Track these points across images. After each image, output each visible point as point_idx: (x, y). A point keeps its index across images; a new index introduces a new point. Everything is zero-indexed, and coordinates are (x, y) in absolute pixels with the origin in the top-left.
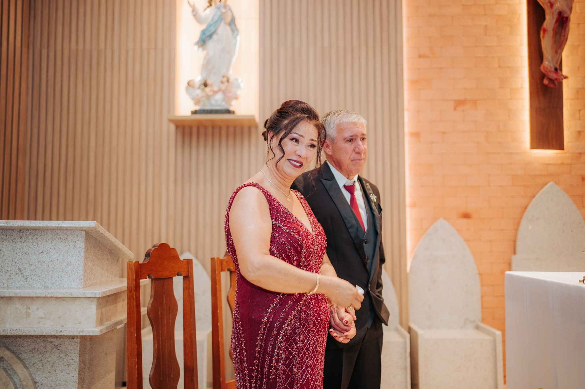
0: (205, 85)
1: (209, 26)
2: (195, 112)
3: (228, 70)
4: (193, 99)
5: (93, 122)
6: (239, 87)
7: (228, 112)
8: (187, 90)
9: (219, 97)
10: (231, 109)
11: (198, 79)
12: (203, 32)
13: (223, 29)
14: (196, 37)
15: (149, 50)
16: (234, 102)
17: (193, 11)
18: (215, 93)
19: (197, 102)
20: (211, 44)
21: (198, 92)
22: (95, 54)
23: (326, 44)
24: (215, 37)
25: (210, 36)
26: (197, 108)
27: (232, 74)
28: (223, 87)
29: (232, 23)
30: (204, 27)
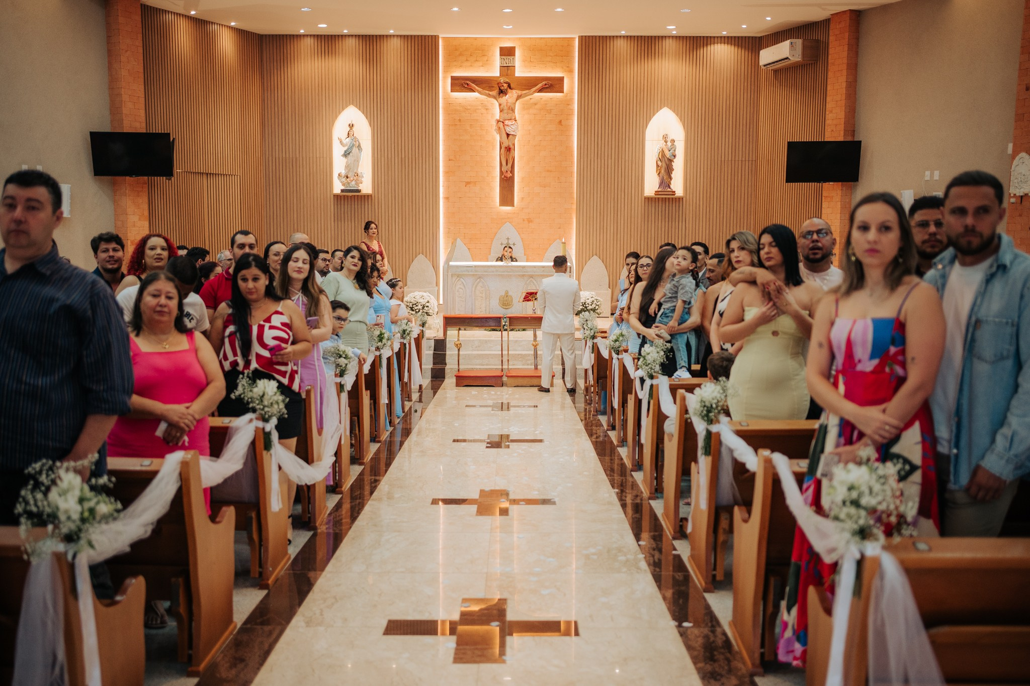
0: (347, 177)
1: (348, 149)
2: (342, 191)
3: (358, 169)
4: (341, 182)
5: (295, 192)
6: (363, 177)
7: (359, 191)
8: (339, 178)
9: (353, 183)
10: (359, 188)
11: (343, 172)
12: (345, 152)
13: (355, 150)
14: (343, 153)
15: (320, 158)
16: (360, 185)
17: (341, 142)
18: (352, 181)
19: (343, 185)
20: (349, 157)
21: (344, 180)
22: (294, 160)
23: (403, 156)
24: (351, 154)
25: (349, 154)
26: (343, 188)
27: (359, 171)
28: (355, 178)
29: (359, 146)
30: (346, 148)
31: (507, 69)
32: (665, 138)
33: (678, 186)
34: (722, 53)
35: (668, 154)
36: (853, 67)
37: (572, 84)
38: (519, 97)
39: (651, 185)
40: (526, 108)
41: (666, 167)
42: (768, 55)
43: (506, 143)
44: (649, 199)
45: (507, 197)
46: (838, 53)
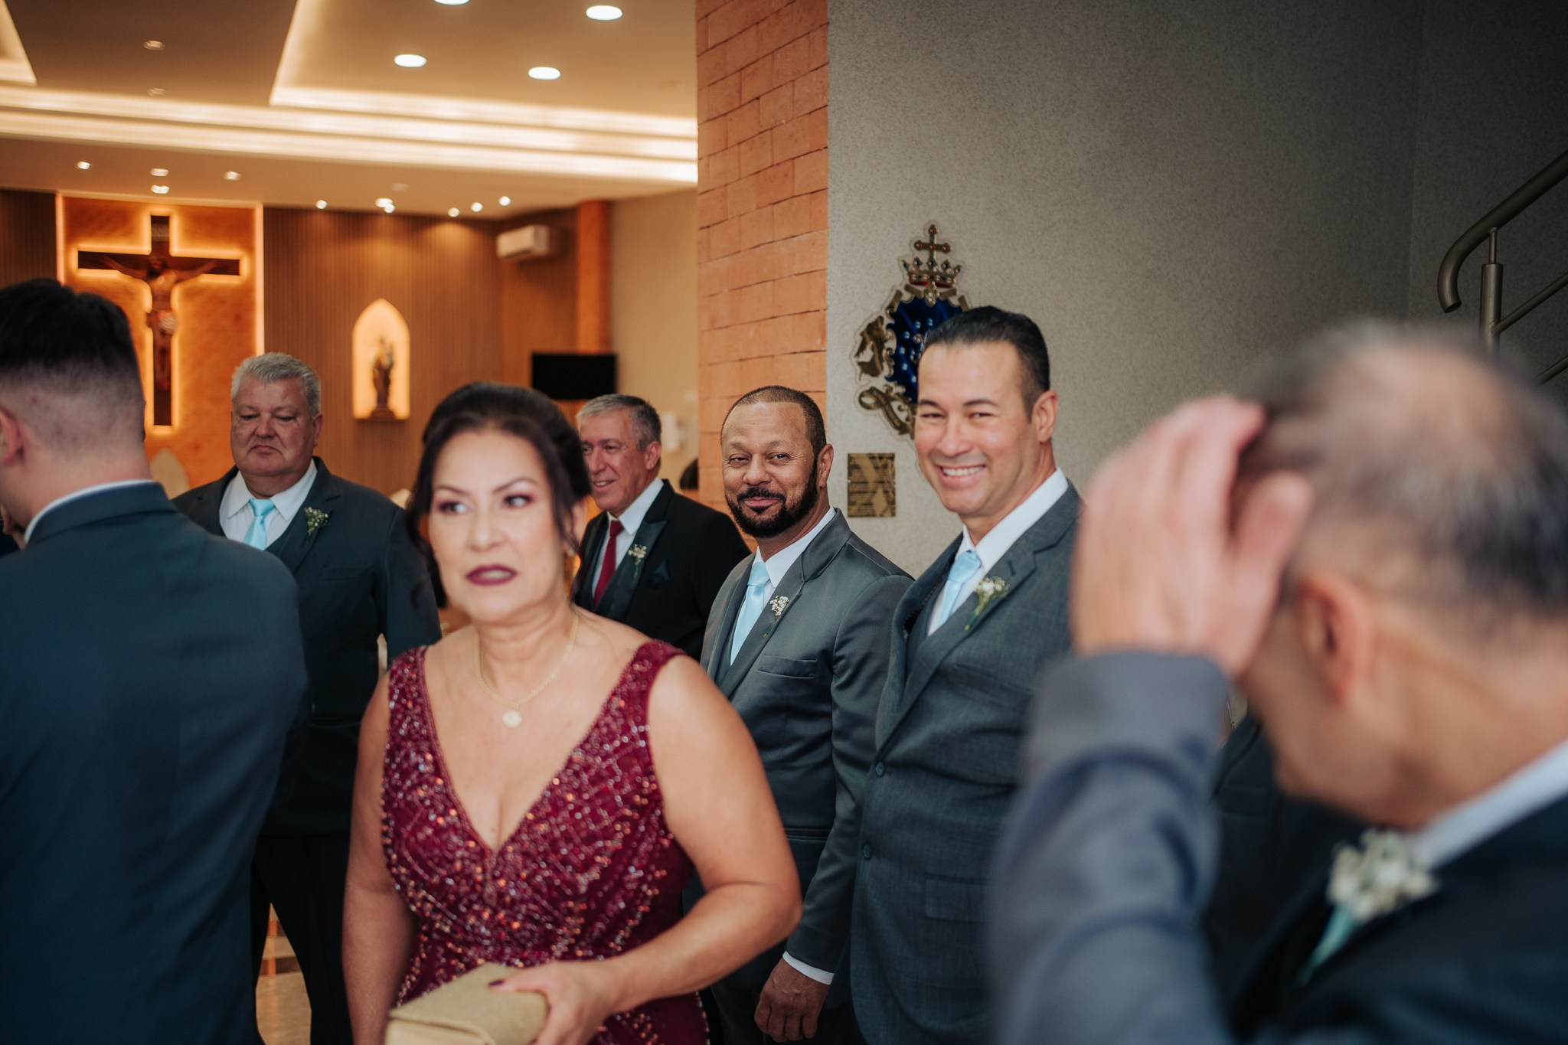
31: (160, 245)
32: (382, 341)
33: (400, 403)
34: (452, 237)
35: (386, 362)
36: (606, 266)
37: (254, 267)
38: (178, 281)
39: (364, 401)
40: (189, 295)
41: (383, 377)
42: (510, 243)
43: (160, 343)
44: (362, 422)
45: (163, 416)
46: (587, 247)
